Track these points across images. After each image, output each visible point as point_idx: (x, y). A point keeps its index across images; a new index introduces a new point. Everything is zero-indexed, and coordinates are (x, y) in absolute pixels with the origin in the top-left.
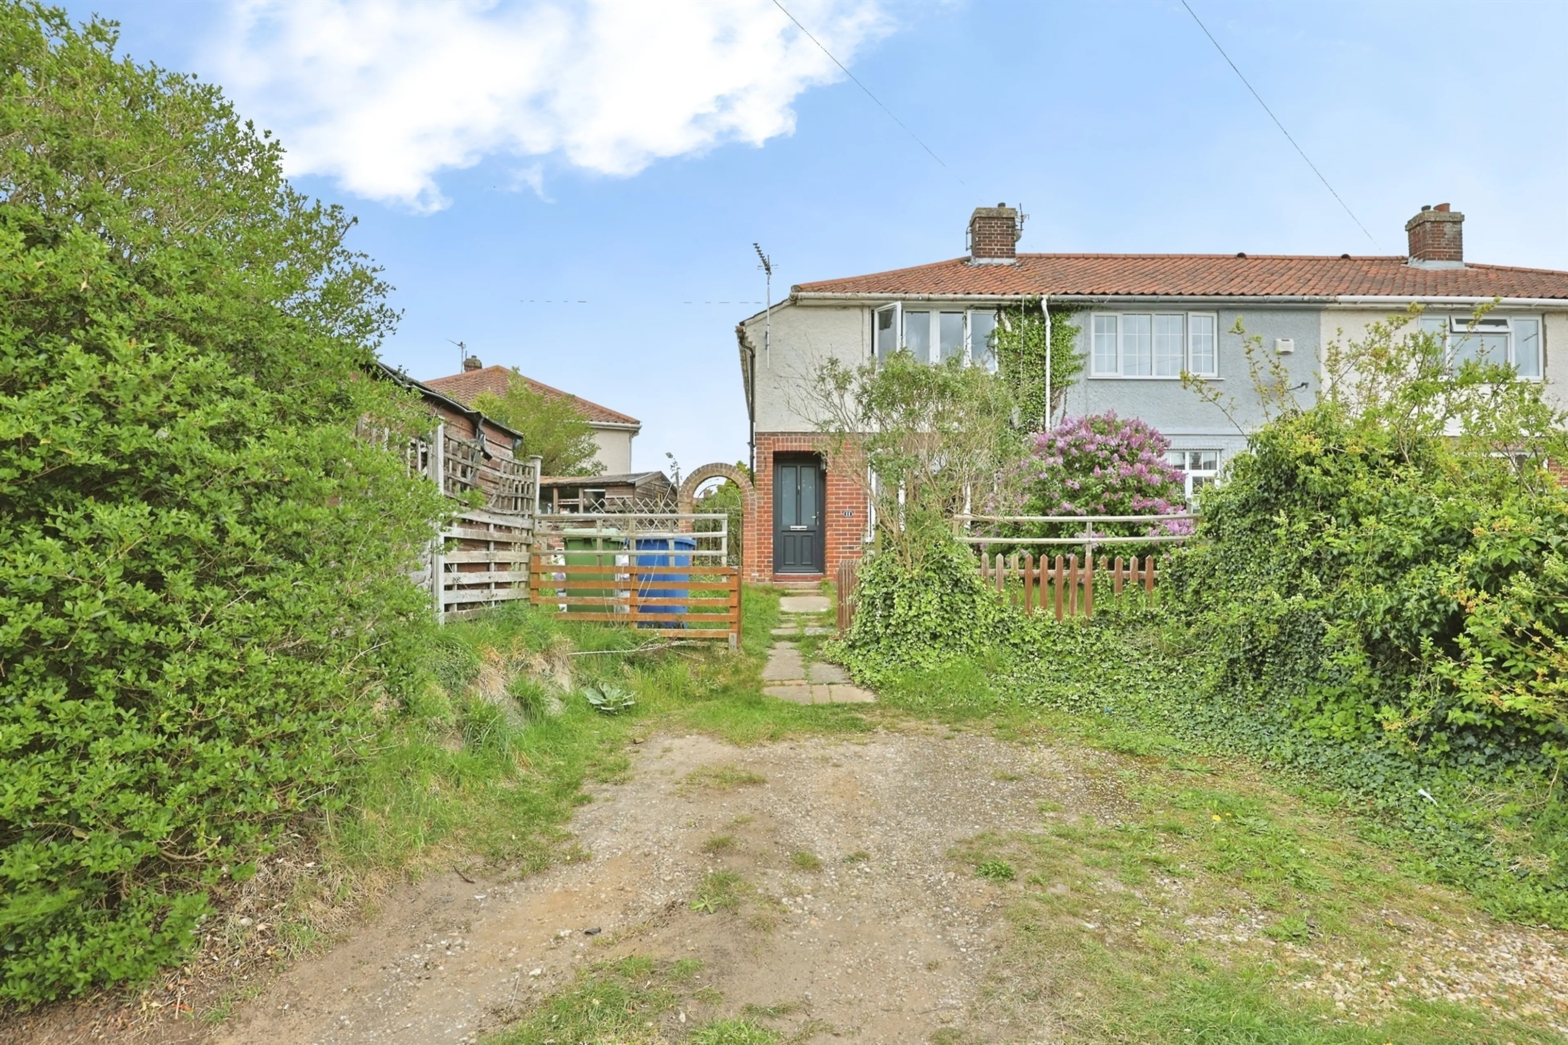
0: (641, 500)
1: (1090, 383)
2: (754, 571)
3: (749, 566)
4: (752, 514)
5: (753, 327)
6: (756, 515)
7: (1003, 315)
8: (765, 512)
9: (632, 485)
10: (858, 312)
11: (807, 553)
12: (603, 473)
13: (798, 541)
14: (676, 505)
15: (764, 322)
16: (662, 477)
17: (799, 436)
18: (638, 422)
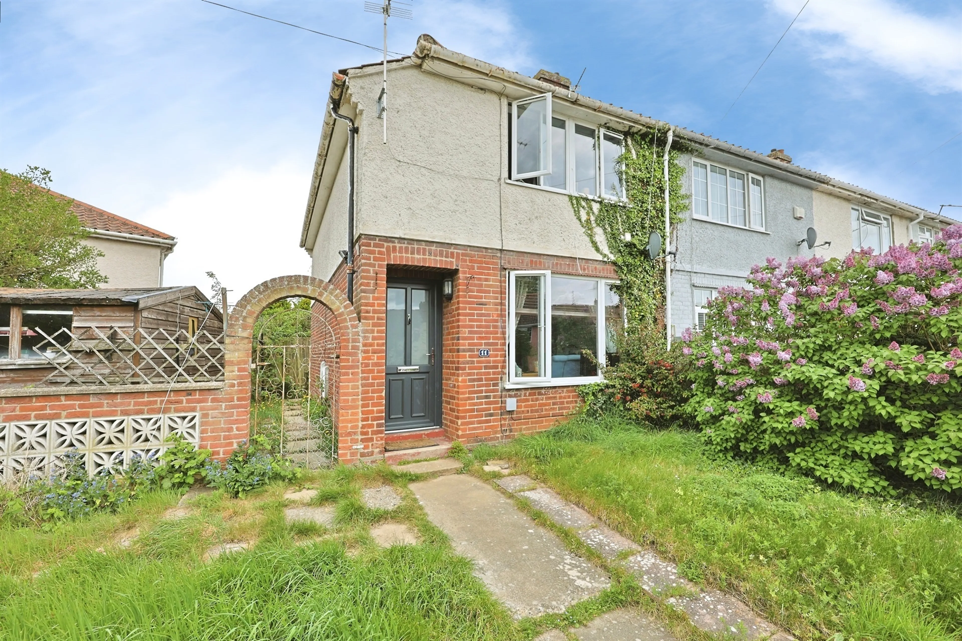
0: (150, 331)
1: (694, 223)
2: (355, 441)
3: (349, 434)
4: (355, 354)
5: (360, 82)
6: (360, 356)
7: (629, 142)
8: (374, 352)
9: (134, 306)
10: (494, 98)
11: (418, 402)
12: (101, 285)
13: (407, 385)
14: (221, 342)
15: (376, 78)
16: (198, 296)
17: (423, 246)
18: (173, 239)
